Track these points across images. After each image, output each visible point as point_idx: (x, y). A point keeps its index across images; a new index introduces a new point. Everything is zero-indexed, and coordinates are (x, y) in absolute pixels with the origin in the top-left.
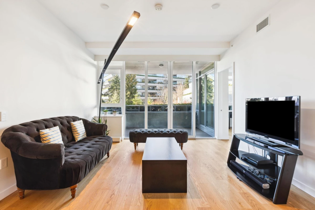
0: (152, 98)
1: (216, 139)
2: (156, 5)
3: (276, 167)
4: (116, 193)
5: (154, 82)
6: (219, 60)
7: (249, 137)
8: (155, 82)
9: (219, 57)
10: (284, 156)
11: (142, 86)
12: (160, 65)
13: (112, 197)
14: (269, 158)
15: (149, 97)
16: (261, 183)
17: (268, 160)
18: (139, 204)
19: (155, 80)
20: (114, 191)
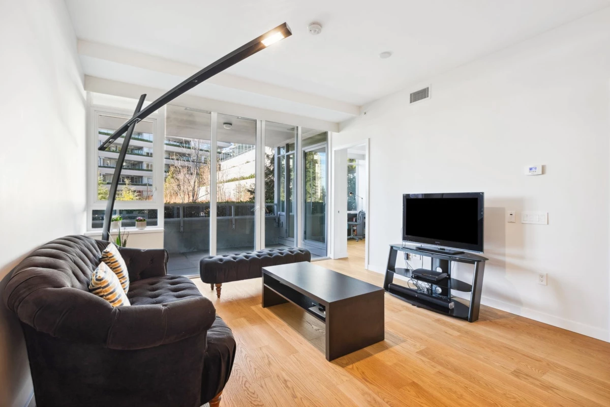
0: (134, 188)
1: (330, 259)
2: (314, 23)
3: (449, 281)
4: (287, 378)
5: (136, 152)
6: (339, 130)
7: (406, 247)
8: (140, 152)
9: (339, 127)
10: (476, 263)
11: (104, 160)
12: (225, 123)
13: (289, 385)
14: (439, 270)
15: (127, 186)
16: (447, 304)
17: (439, 274)
18: (345, 378)
19: (141, 148)
20: (280, 376)
